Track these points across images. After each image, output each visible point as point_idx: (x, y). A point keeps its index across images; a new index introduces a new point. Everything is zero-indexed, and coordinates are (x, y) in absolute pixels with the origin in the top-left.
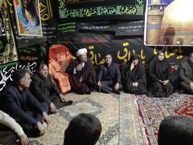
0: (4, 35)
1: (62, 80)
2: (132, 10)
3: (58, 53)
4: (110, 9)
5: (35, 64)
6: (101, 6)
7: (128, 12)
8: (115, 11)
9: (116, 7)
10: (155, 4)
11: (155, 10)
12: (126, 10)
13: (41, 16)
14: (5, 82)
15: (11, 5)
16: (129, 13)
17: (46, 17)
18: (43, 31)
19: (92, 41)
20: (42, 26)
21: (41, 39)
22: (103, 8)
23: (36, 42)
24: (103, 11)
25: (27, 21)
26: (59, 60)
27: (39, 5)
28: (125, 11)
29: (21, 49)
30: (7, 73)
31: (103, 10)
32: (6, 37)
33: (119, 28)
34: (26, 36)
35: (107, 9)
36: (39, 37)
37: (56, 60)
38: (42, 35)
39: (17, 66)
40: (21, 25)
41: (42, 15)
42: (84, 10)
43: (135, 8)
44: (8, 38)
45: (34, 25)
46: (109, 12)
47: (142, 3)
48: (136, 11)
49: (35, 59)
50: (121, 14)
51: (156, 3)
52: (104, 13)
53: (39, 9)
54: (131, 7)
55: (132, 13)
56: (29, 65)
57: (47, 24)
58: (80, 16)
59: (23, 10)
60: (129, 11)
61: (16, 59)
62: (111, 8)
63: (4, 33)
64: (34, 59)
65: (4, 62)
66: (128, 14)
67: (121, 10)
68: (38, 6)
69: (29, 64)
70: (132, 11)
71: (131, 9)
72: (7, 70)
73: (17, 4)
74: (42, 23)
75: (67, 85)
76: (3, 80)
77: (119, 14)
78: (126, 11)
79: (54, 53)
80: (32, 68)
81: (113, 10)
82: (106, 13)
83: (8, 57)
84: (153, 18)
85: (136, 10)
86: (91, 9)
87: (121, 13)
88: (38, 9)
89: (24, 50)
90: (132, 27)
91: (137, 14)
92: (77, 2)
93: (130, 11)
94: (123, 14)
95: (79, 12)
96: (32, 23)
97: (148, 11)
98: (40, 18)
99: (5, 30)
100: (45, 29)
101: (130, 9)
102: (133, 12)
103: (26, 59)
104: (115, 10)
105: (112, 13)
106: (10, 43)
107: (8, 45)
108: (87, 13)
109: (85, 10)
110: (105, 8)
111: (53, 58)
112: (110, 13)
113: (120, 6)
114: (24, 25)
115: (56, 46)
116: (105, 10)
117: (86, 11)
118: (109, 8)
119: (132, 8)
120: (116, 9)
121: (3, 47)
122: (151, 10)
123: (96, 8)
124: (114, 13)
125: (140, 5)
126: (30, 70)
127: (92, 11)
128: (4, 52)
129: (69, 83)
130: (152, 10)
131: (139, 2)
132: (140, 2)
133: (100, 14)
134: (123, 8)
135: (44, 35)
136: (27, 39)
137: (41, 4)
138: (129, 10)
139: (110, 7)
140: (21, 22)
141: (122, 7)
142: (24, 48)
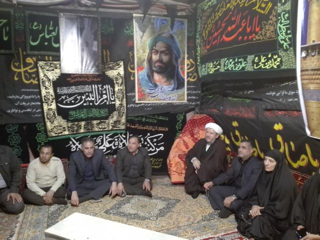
0: (113, 103)
1: (176, 164)
2: (272, 61)
3: (198, 126)
4: (238, 62)
5: (161, 136)
7: (265, 66)
9: (247, 57)
10: (314, 44)
11: (313, 56)
12: (263, 61)
13: (190, 77)
14: (105, 148)
15: (133, 71)
16: (267, 67)
17: (194, 77)
18: (188, 95)
19: (236, 113)
20: (188, 89)
22: (229, 60)
24: (228, 66)
25: (156, 86)
26: (196, 136)
27: (186, 62)
28: (260, 63)
30: (110, 139)
31: (228, 63)
32: (115, 104)
33: (268, 94)
34: (148, 103)
35: (234, 62)
37: (192, 135)
38: (185, 101)
40: (141, 91)
43: (278, 57)
44: (117, 106)
45: (170, 89)
46: (235, 68)
47: (288, 44)
48: (281, 62)
49: (163, 130)
50: (253, 70)
51: (314, 41)
52: (228, 69)
53: (186, 67)
54: (270, 56)
55: (273, 67)
56: (149, 136)
59: (150, 74)
60: (266, 64)
61: (123, 127)
62: (240, 60)
63: (114, 101)
64: (160, 129)
65: (107, 129)
66: (266, 69)
67: (253, 63)
69: (149, 134)
70: (272, 63)
71: (270, 59)
72: (110, 137)
73: (141, 69)
74: (188, 85)
75: (181, 173)
76: (103, 145)
77: (250, 70)
78: (262, 63)
80: (155, 140)
81: (241, 64)
82: (232, 68)
83: (113, 125)
85: (279, 60)
86: (215, 63)
87: (254, 68)
88: (183, 68)
89: (142, 118)
90: (286, 93)
91: (283, 67)
93: (269, 63)
94: (256, 69)
95: (206, 67)
96: (166, 87)
97: (301, 61)
99: (116, 98)
101: (268, 59)
102: (275, 64)
103: (145, 128)
104: (245, 64)
105: (240, 68)
106: (119, 111)
107: (116, 113)
108: (211, 68)
110: (231, 60)
111: (190, 132)
113: (253, 56)
114: (148, 91)
115: (197, 117)
116: (230, 63)
117: (210, 66)
118: (236, 61)
119: (272, 57)
120: (246, 61)
121: (107, 114)
122: (306, 57)
123: (220, 61)
124: (243, 68)
125: (286, 50)
126: (152, 142)
128: (107, 119)
130: (308, 58)
131: (283, 44)
132: (285, 44)
133: (223, 71)
134: (257, 58)
137: (192, 60)
138: (267, 61)
139: (238, 59)
140: (143, 88)
141: (255, 57)
142: (142, 117)
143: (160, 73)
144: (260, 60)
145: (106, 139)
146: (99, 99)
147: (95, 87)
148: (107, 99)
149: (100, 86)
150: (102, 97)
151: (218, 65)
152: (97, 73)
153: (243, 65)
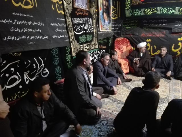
0: (93, 31)
4: (170, 10)
6: (161, 6)
8: (174, 12)
9: (175, 8)
13: (112, 16)
15: (96, 10)
17: (115, 17)
18: (112, 27)
19: (150, 35)
20: (112, 24)
21: (110, 33)
22: (163, 8)
23: (108, 35)
24: (163, 11)
25: (105, 21)
26: (121, 49)
27: (112, 8)
29: (100, 40)
30: (92, 55)
31: (163, 9)
33: (176, 25)
34: (103, 32)
35: (167, 9)
36: (109, 32)
37: (119, 49)
38: (111, 31)
39: (97, 51)
40: (101, 24)
41: (112, 15)
42: (145, 9)
44: (95, 33)
45: (108, 23)
46: (168, 12)
50: (179, 14)
52: (163, 12)
53: (111, 10)
57: (116, 22)
58: (141, 15)
59: (103, 13)
61: (97, 47)
62: (171, 9)
63: (93, 30)
64: (104, 47)
65: (92, 49)
67: (179, 11)
69: (102, 51)
72: (92, 54)
73: (101, 9)
74: (112, 21)
77: (177, 14)
79: (118, 44)
81: (172, 11)
82: (166, 12)
83: (94, 45)
86: (152, 9)
87: (179, 13)
88: (111, 11)
92: (140, 3)
94: (181, 14)
95: (141, 11)
96: (107, 22)
98: (111, 17)
99: (94, 28)
100: (114, 25)
104: (174, 11)
105: (171, 13)
106: (95, 36)
107: (94, 38)
108: (148, 11)
109: (146, 9)
110: (165, 8)
111: (117, 47)
112: (169, 13)
113: (179, 8)
114: (103, 23)
115: (120, 39)
116: (165, 10)
117: (147, 10)
118: (169, 9)
120: (175, 9)
121: (92, 39)
123: (157, 8)
124: (173, 13)
127: (152, 10)
128: (92, 42)
129: (128, 67)
133: (160, 13)
136: (103, 34)
137: (113, 7)
139: (170, 8)
140: (102, 22)
141: (180, 8)
143: (105, 13)
145: (91, 55)
146: (88, 28)
147: (86, 19)
149: (88, 19)
150: (89, 27)
151: (155, 10)
152: (87, 10)
153: (173, 11)
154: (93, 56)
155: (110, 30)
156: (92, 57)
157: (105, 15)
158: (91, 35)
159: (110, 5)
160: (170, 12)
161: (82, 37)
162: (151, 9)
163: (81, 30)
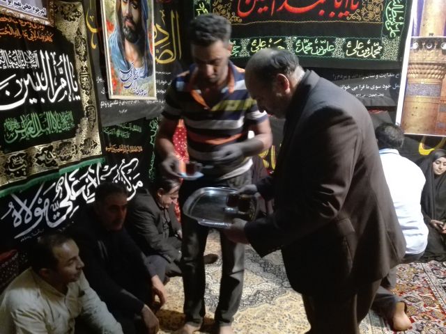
0: (78, 98)
2: (370, 48)
4: (319, 45)
5: (136, 162)
6: (295, 35)
7: (360, 53)
8: (330, 50)
9: (334, 40)
10: (431, 37)
11: (430, 50)
12: (358, 47)
13: (157, 55)
14: (71, 203)
15: (94, 31)
16: (363, 55)
17: (166, 56)
18: (159, 87)
20: (158, 77)
21: (152, 106)
22: (302, 41)
23: (142, 112)
24: (300, 48)
25: (129, 67)
27: (154, 29)
28: (354, 50)
29: (111, 128)
30: (76, 182)
31: (300, 44)
32: (80, 102)
34: (122, 101)
35: (311, 43)
36: (148, 102)
37: (183, 154)
38: (155, 98)
39: (99, 166)
40: (115, 75)
41: (158, 51)
42: (252, 41)
43: (380, 45)
44: (86, 105)
45: (142, 75)
46: (315, 51)
47: (396, 33)
48: (382, 51)
49: (136, 151)
50: (343, 57)
51: (432, 34)
52: (302, 52)
53: (154, 38)
54: (369, 42)
55: (371, 57)
56: (124, 165)
57: (168, 72)
58: (241, 56)
59: (121, 42)
60: (363, 51)
61: (98, 151)
62: (322, 42)
63: (78, 93)
64: (134, 149)
65: (73, 159)
66: (362, 57)
67: (344, 48)
68: (150, 30)
69: (123, 161)
70: (370, 52)
71: (369, 46)
72: (77, 176)
73: (111, 28)
74: (157, 70)
76: (67, 198)
77: (340, 56)
78: (357, 50)
79: (179, 139)
80: (130, 170)
81: (325, 47)
82: (309, 51)
83: (82, 148)
84: (424, 69)
85: (380, 48)
86: (271, 41)
87: (345, 55)
88: (151, 38)
89: (116, 130)
90: (368, 88)
91: (383, 58)
92: (237, 22)
93: (366, 50)
94: (349, 57)
95: (240, 45)
96: (138, 70)
97: (410, 53)
98: (154, 58)
99: (81, 87)
100: (164, 83)
101: (366, 46)
102: (374, 53)
103: (119, 150)
104: (331, 48)
105: (324, 53)
106: (88, 116)
107: (85, 121)
108: (260, 47)
109: (255, 41)
110: (306, 41)
112: (317, 53)
113: (344, 39)
114: (121, 75)
116: (306, 44)
117: (258, 44)
118: (316, 42)
119: (372, 44)
120: (334, 44)
121: (73, 125)
122: (418, 49)
123: (284, 39)
124: (329, 54)
125: (393, 38)
127: (271, 44)
128: (74, 136)
130: (420, 51)
131: (390, 31)
132: (392, 31)
134: (349, 43)
135: (159, 96)
136: (125, 107)
137: (158, 26)
138: (364, 49)
139: (319, 40)
140: (116, 69)
141: (347, 41)
142: (117, 127)
143: (131, 41)
144: (354, 45)
145: (70, 183)
146: (56, 88)
147: (45, 56)
148: (66, 88)
149: (53, 54)
150: (59, 84)
151: (278, 44)
152: (47, 23)
153: (328, 49)
154: (83, 183)
155: (152, 95)
156: (77, 188)
157: (129, 48)
158: (70, 113)
159: (148, 21)
160: (321, 52)
161: (19, 121)
162: (267, 40)
163: (13, 93)
